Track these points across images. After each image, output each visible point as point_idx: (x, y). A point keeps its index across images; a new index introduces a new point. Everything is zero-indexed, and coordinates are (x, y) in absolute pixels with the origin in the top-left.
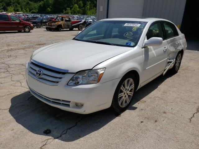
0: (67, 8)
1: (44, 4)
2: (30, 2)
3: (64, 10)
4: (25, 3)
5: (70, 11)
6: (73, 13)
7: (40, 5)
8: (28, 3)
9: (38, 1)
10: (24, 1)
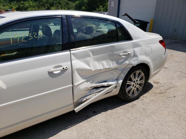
0: (100, 6)
1: (80, 3)
2: (69, 2)
3: (97, 8)
4: (65, 3)
5: (102, 9)
6: (105, 11)
7: (77, 4)
8: (67, 3)
9: (75, 1)
10: (65, 2)
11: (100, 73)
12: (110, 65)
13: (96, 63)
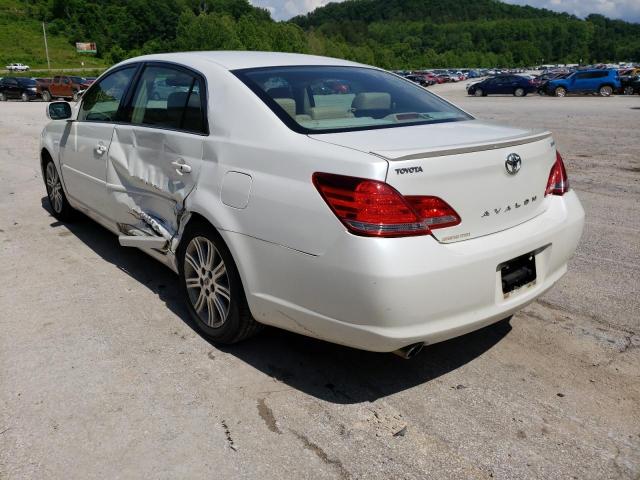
11: (153, 193)
12: (159, 182)
13: (140, 163)
